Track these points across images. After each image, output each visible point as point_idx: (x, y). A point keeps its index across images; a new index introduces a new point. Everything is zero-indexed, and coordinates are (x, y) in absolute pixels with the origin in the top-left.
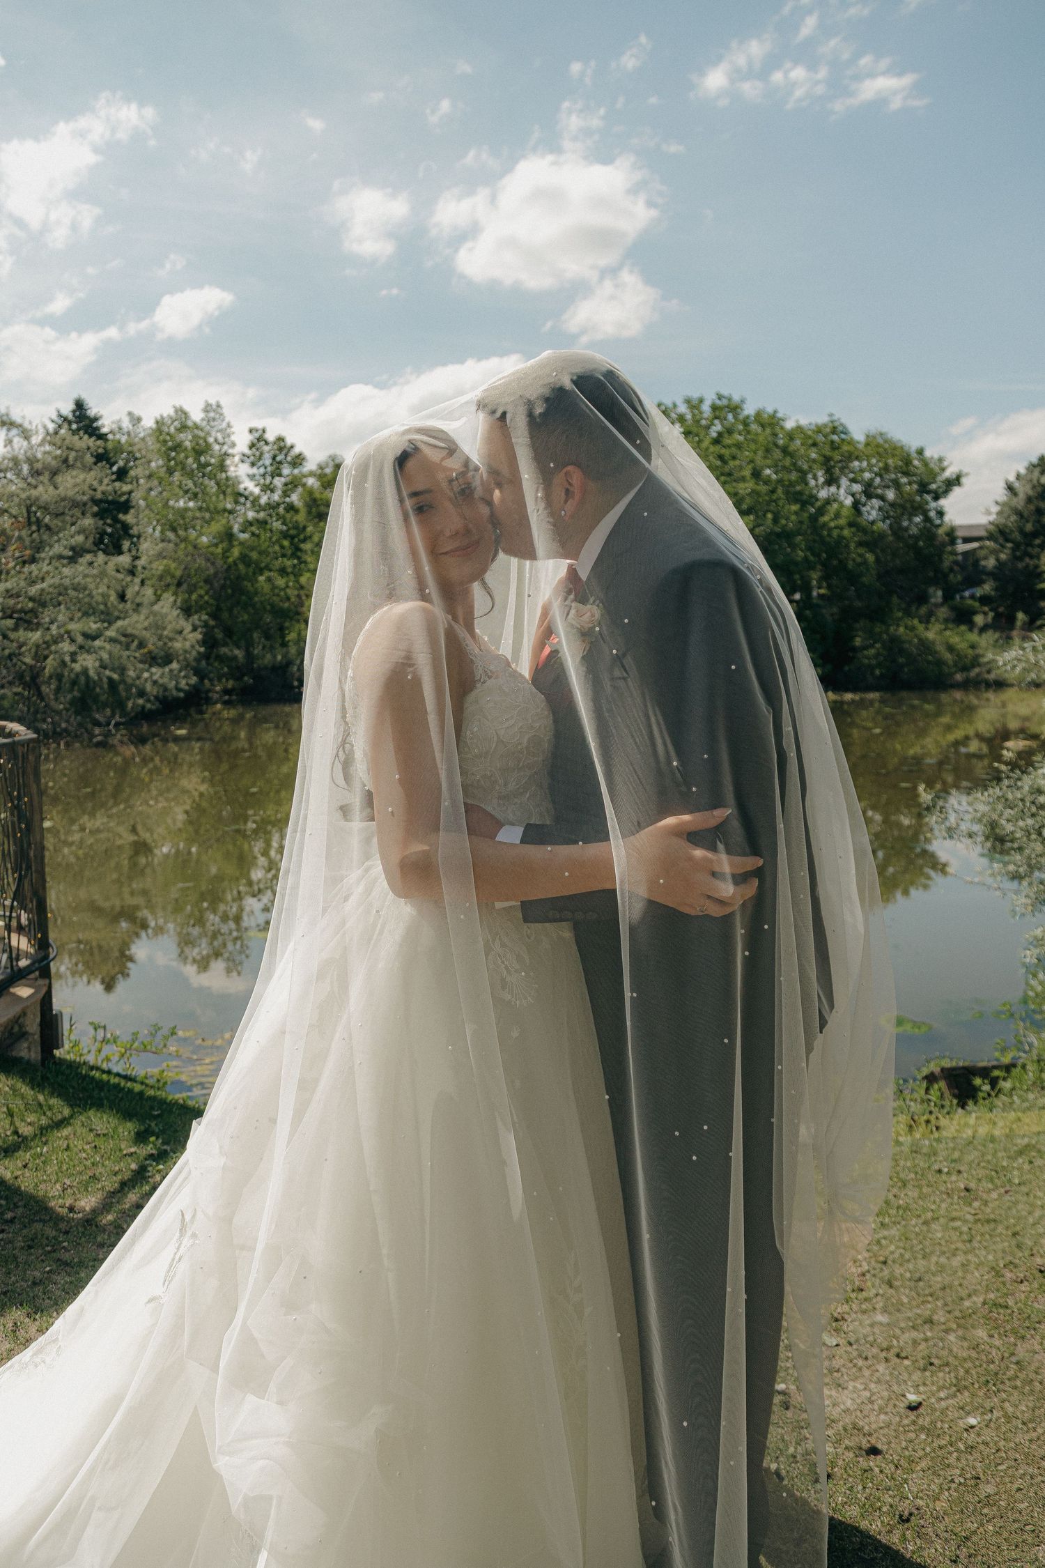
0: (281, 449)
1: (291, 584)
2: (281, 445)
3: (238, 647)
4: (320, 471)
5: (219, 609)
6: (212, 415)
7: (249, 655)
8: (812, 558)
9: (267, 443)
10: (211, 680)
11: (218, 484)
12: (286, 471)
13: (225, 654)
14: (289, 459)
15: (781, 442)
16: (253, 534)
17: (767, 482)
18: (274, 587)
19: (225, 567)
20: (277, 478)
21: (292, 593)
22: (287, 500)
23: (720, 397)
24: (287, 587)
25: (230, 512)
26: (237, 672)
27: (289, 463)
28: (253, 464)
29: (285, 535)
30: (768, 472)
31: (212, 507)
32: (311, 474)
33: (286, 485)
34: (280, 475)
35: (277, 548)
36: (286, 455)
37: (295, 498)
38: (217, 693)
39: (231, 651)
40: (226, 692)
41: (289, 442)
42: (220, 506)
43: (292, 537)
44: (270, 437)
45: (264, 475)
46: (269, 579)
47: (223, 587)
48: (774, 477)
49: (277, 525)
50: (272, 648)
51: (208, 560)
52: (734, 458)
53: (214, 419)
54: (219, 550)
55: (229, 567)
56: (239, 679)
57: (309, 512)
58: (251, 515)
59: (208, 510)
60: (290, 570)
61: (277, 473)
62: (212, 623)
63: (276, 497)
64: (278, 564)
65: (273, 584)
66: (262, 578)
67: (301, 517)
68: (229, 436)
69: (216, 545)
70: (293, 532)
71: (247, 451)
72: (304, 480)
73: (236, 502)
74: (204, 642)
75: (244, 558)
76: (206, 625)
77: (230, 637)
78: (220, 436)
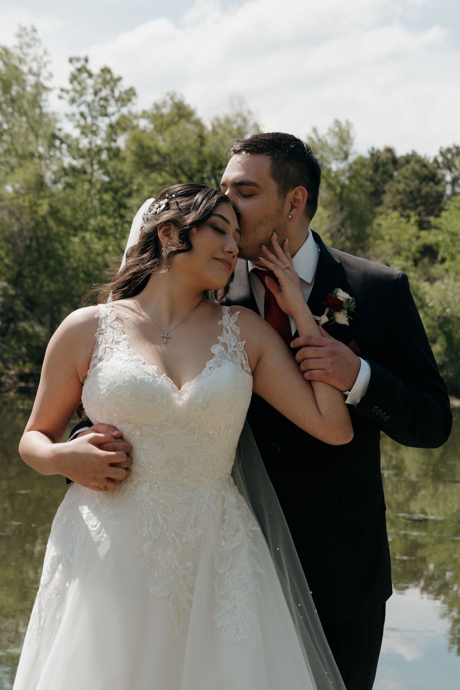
0: (105, 83)
1: (110, 248)
2: (107, 77)
3: (41, 323)
4: (155, 112)
5: (19, 275)
6: (27, 39)
9: (90, 75)
10: (4, 361)
11: (29, 121)
12: (113, 109)
13: (25, 330)
14: (117, 94)
16: (68, 185)
18: (90, 252)
19: (32, 224)
20: (100, 118)
22: (113, 145)
24: (106, 251)
25: (41, 157)
27: (117, 101)
28: (73, 101)
29: (106, 188)
31: (20, 150)
32: (145, 115)
33: (111, 126)
34: (106, 115)
35: (96, 203)
36: (112, 91)
38: (10, 377)
39: (32, 327)
43: (116, 191)
45: (84, 115)
46: (84, 242)
49: (100, 176)
51: (11, 214)
53: (28, 45)
54: (26, 202)
55: (38, 223)
58: (68, 161)
59: (15, 153)
60: (111, 231)
61: (100, 112)
62: (12, 292)
63: (98, 141)
64: (93, 222)
65: (89, 248)
66: (76, 240)
67: (127, 167)
68: (45, 65)
69: (23, 196)
70: (116, 185)
72: (135, 122)
73: (51, 146)
75: (54, 212)
77: (31, 310)
78: (35, 66)
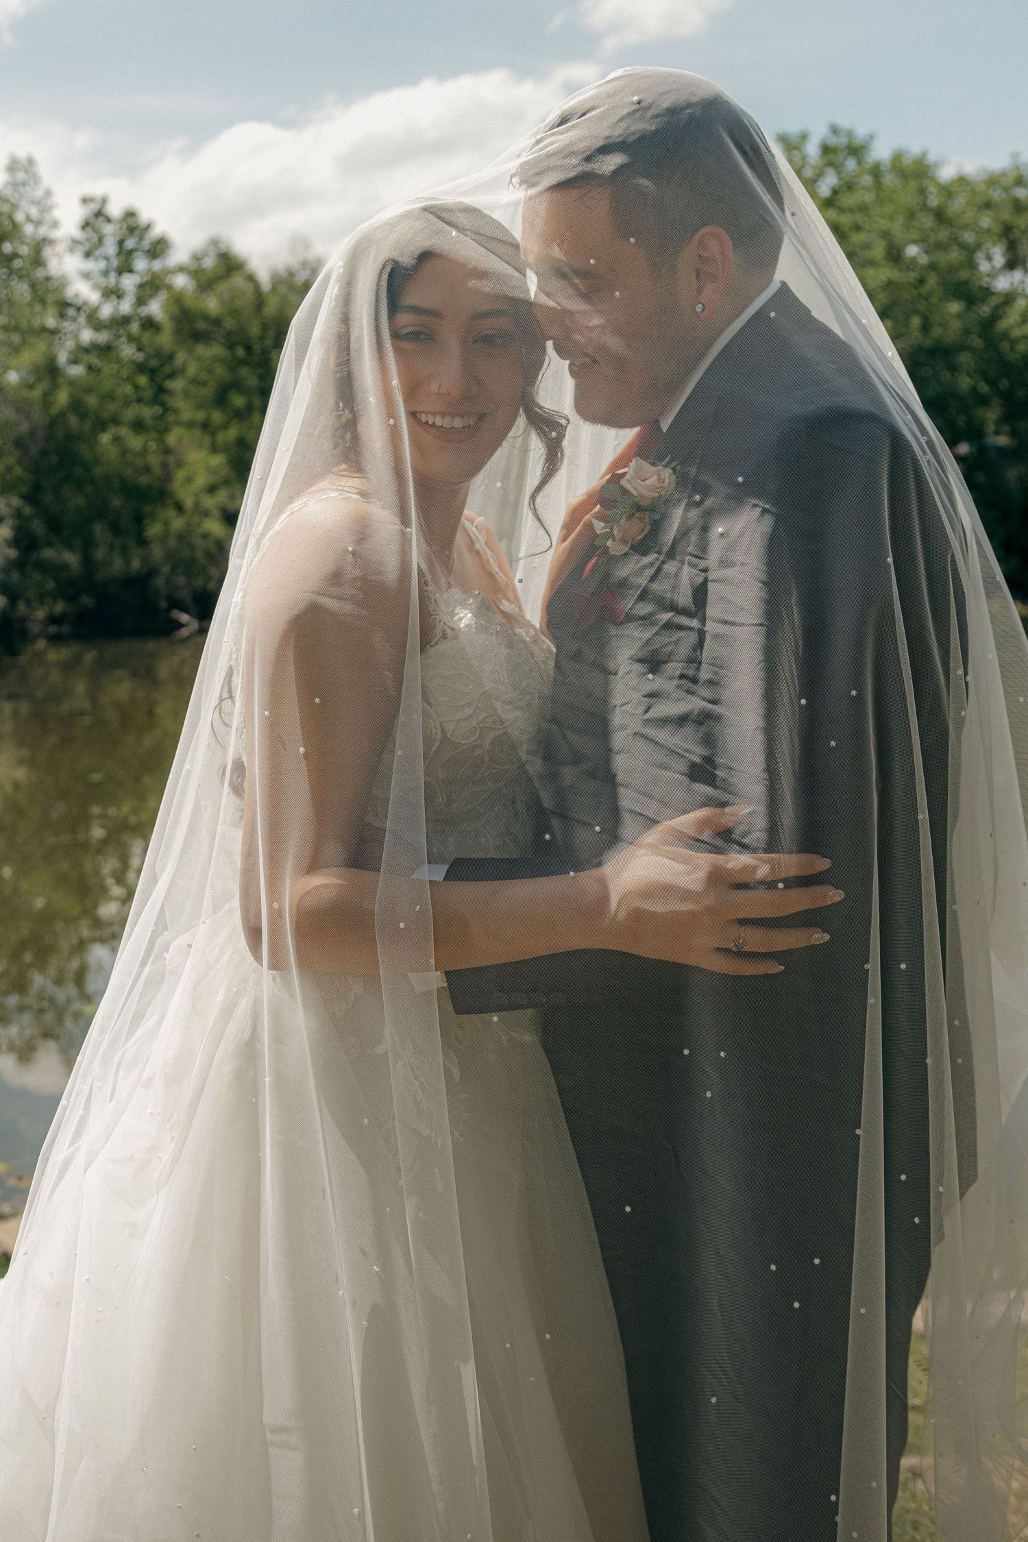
0: (131, 230)
1: (152, 445)
2: (132, 224)
4: (194, 264)
5: (38, 487)
6: (20, 176)
7: (87, 560)
8: (984, 388)
9: (109, 220)
10: (28, 602)
11: (33, 286)
12: (141, 264)
13: (49, 559)
14: (145, 245)
15: (934, 202)
16: (90, 368)
17: (911, 265)
18: (124, 452)
19: (47, 420)
20: (126, 277)
21: (154, 460)
22: (144, 311)
23: (835, 130)
24: (146, 450)
25: (54, 332)
26: (70, 588)
27: (145, 252)
28: (88, 255)
29: (141, 368)
30: (912, 251)
31: (24, 324)
32: (181, 269)
33: (141, 286)
34: (131, 271)
35: (128, 389)
36: (140, 240)
37: (155, 308)
38: (38, 622)
39: (59, 554)
40: (53, 620)
41: (145, 216)
42: (37, 323)
43: (153, 372)
44: (115, 209)
45: (105, 273)
46: (117, 439)
47: (44, 453)
48: (924, 260)
49: (128, 351)
50: (124, 550)
51: (18, 409)
52: (857, 228)
53: (24, 184)
54: (37, 393)
55: (53, 420)
56: (72, 598)
57: (178, 331)
58: (87, 336)
59: (16, 329)
60: (149, 423)
61: (126, 268)
62: (28, 510)
63: (126, 307)
64: (129, 414)
65: (123, 446)
66: (105, 438)
67: (165, 339)
68: (48, 210)
69: (31, 387)
70: (154, 363)
71: (77, 233)
72: (169, 279)
73: (62, 316)
74: (15, 542)
75: (76, 406)
76: (18, 514)
77: (57, 533)
78: (34, 211)
